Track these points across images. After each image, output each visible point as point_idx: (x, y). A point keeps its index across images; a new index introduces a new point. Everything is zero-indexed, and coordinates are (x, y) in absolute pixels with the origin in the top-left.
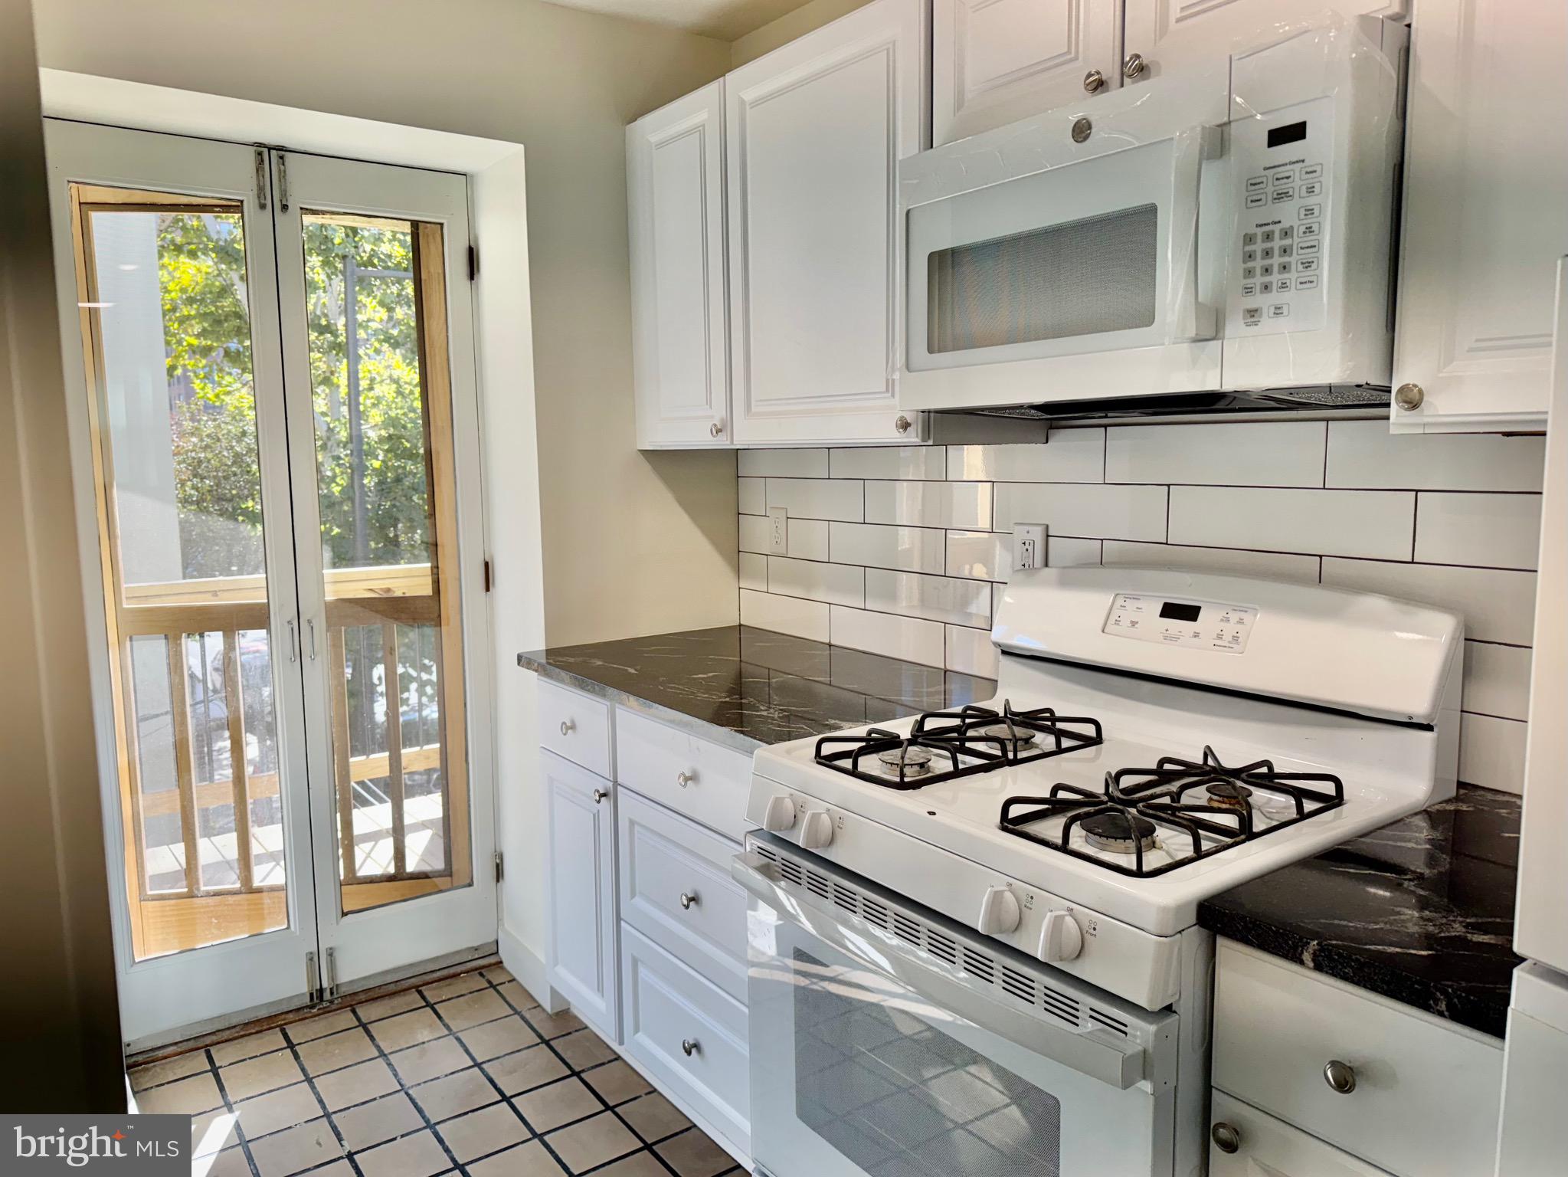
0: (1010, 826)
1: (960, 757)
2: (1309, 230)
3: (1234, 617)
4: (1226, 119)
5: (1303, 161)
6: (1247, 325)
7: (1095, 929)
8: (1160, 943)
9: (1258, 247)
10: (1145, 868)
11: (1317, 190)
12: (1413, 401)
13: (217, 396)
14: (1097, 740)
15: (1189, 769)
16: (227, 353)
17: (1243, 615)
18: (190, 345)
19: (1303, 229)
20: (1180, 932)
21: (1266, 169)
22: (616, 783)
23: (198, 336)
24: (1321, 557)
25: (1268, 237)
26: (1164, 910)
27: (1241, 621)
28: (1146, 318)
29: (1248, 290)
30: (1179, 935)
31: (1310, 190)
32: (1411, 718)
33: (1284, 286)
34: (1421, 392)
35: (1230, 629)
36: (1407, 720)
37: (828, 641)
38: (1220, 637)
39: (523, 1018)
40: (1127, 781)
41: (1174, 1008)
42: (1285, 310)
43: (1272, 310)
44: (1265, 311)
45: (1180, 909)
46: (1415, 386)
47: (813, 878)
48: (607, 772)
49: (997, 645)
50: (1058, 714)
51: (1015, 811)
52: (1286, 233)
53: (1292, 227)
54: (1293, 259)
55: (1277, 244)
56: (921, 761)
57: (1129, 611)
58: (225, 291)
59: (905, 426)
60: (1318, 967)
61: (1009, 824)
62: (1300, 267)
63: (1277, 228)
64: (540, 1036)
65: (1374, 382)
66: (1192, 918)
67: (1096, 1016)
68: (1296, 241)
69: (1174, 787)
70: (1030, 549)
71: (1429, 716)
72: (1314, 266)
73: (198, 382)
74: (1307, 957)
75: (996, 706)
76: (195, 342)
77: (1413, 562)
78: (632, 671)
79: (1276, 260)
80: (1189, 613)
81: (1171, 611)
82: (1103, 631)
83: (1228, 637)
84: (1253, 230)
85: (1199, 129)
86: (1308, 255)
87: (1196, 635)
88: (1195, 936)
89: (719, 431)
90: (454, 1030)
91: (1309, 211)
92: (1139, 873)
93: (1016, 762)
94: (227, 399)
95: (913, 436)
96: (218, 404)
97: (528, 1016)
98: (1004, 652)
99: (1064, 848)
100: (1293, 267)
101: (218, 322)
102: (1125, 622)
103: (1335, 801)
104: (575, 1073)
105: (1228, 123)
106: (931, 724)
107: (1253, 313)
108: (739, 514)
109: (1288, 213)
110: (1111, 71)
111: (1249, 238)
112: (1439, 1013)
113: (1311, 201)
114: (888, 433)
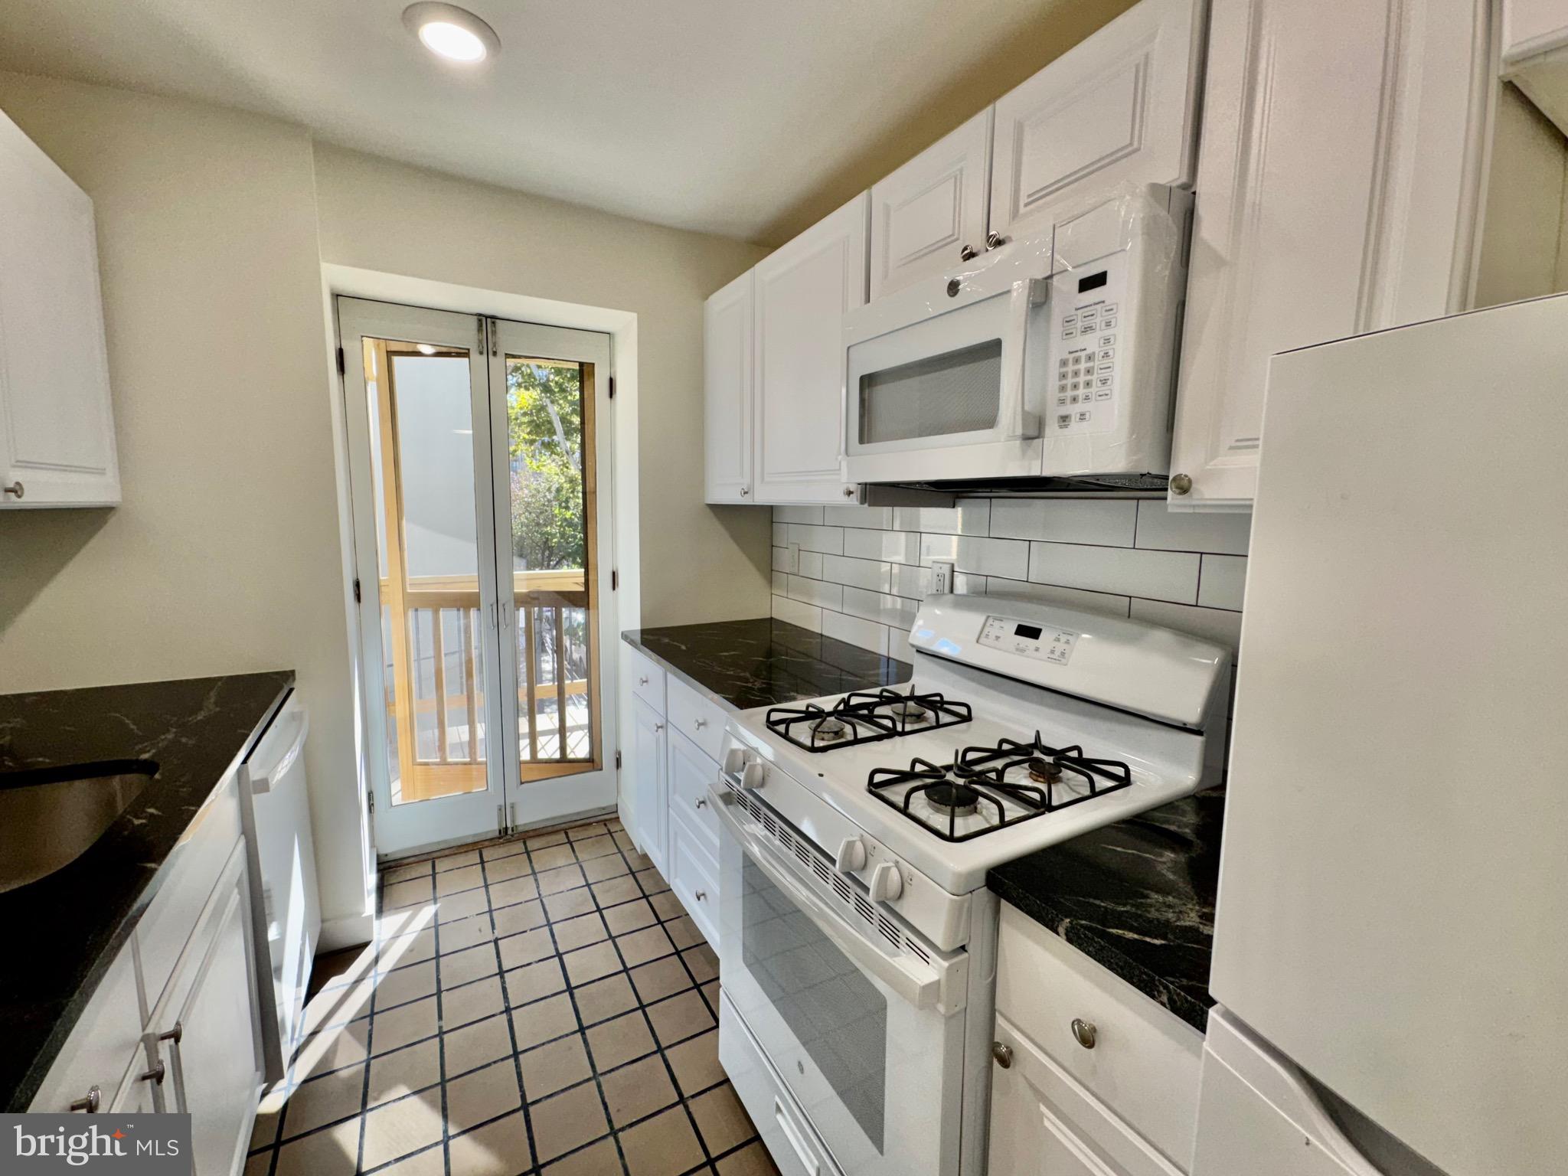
0: (873, 789)
2: (1106, 355)
3: (1063, 638)
4: (1049, 273)
5: (1103, 302)
6: (1061, 427)
7: (911, 880)
8: (955, 901)
9: (1070, 368)
10: (958, 833)
11: (1113, 324)
12: (1184, 489)
13: (538, 467)
14: (967, 718)
15: (1018, 749)
16: (543, 443)
17: (1069, 637)
18: (524, 438)
19: (1102, 354)
20: (971, 892)
21: (1077, 309)
22: (667, 721)
23: (528, 434)
24: (1130, 597)
25: (1077, 361)
26: (959, 875)
27: (1067, 642)
28: (990, 422)
29: (1062, 402)
30: (970, 895)
31: (1108, 324)
32: (1185, 724)
33: (1087, 398)
34: (1190, 481)
35: (1060, 647)
36: (1182, 725)
37: (820, 632)
38: (1052, 652)
39: (623, 856)
40: (971, 756)
41: (966, 948)
42: (1087, 416)
43: (1078, 415)
44: (1073, 418)
45: (971, 875)
46: (1186, 476)
47: (753, 806)
48: (662, 712)
49: (913, 646)
50: (946, 699)
51: (878, 778)
52: (1090, 358)
53: (1094, 353)
54: (1094, 378)
55: (1083, 366)
56: (836, 730)
57: (995, 628)
58: (543, 408)
59: (850, 492)
60: (1070, 940)
61: (874, 788)
62: (1099, 384)
63: (1083, 354)
64: (630, 869)
65: (1154, 472)
66: (982, 880)
67: (913, 947)
68: (1097, 363)
69: (999, 764)
70: (942, 579)
71: (1199, 725)
72: (1109, 382)
73: (528, 459)
74: (1061, 930)
75: (903, 690)
76: (527, 437)
77: (1196, 606)
78: (684, 647)
79: (1082, 379)
80: (1032, 633)
81: (1025, 631)
82: (977, 642)
83: (1057, 653)
84: (1066, 356)
85: (1028, 280)
86: (1105, 374)
87: (1037, 649)
88: (984, 895)
89: (745, 493)
90: (580, 860)
91: (1107, 341)
92: (951, 838)
93: (903, 733)
94: (543, 469)
95: (854, 500)
96: (538, 472)
97: (626, 855)
98: (918, 651)
99: (904, 811)
100: (1094, 383)
101: (538, 426)
102: (992, 636)
103: (1124, 781)
104: (645, 897)
105: (1051, 277)
106: (854, 701)
107: (1064, 419)
108: (772, 546)
109: (1091, 343)
110: (977, 242)
111: (1064, 363)
112: (1163, 1004)
113: (1108, 332)
114: (839, 498)
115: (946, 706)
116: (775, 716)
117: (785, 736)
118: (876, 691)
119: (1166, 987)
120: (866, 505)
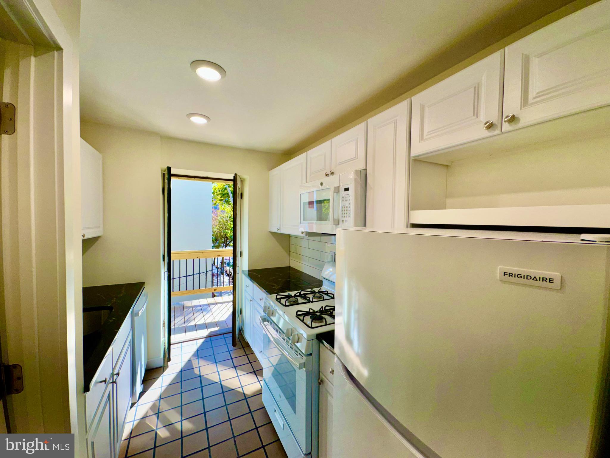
0: (296, 316)
2: (350, 207)
4: (339, 185)
5: (349, 195)
6: (342, 223)
7: (300, 338)
8: (308, 342)
9: (344, 209)
10: (313, 326)
11: (350, 200)
13: (224, 209)
16: (225, 201)
18: (219, 199)
20: (312, 340)
21: (344, 195)
22: (253, 298)
23: (220, 197)
28: (327, 219)
29: (342, 217)
30: (312, 341)
33: (347, 217)
37: (302, 271)
39: (241, 342)
40: (327, 308)
41: (312, 354)
42: (347, 221)
43: (345, 221)
45: (312, 335)
48: (252, 296)
49: (324, 277)
50: (328, 292)
51: (299, 313)
52: (347, 207)
54: (348, 212)
55: (346, 209)
58: (225, 189)
59: (302, 233)
62: (349, 214)
63: (345, 206)
64: (242, 347)
66: (315, 337)
67: (300, 355)
68: (348, 209)
70: (332, 257)
73: (220, 206)
75: (318, 290)
76: (220, 198)
78: (259, 276)
79: (346, 212)
85: (334, 186)
88: (315, 341)
89: (279, 230)
91: (350, 204)
92: (311, 327)
93: (312, 302)
94: (225, 209)
95: (304, 235)
96: (224, 210)
97: (242, 342)
99: (303, 321)
101: (224, 195)
104: (246, 355)
105: (339, 186)
106: (303, 293)
107: (343, 221)
108: (290, 244)
109: (347, 203)
110: (329, 173)
111: (342, 207)
113: (350, 202)
114: (300, 234)
115: (329, 294)
116: (278, 297)
117: (280, 302)
118: (310, 290)
120: (307, 236)
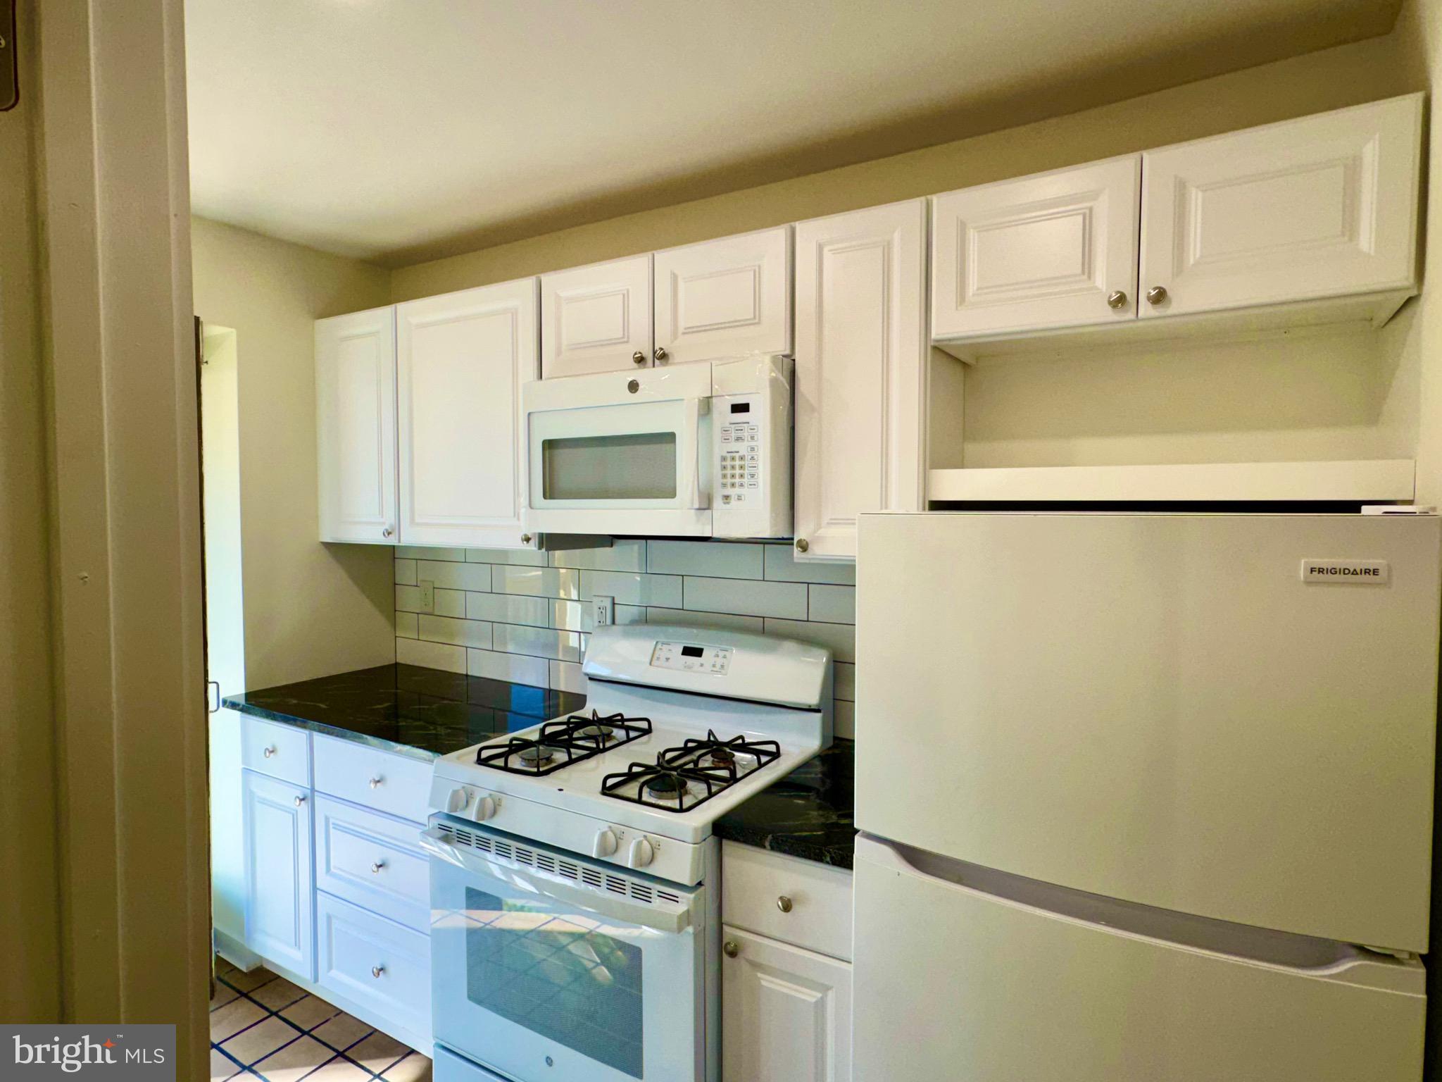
0: (608, 792)
1: (573, 750)
2: (752, 458)
3: (721, 654)
4: (710, 395)
5: (748, 423)
6: (725, 503)
7: (659, 845)
8: (695, 848)
9: (728, 463)
10: (685, 806)
11: (756, 438)
12: (804, 547)
14: (648, 731)
15: (701, 745)
17: (725, 653)
19: (750, 457)
20: (705, 840)
21: (731, 424)
22: (313, 790)
24: (764, 618)
25: (733, 459)
26: (696, 829)
27: (725, 657)
28: (672, 494)
29: (724, 485)
30: (704, 842)
31: (752, 438)
32: (810, 706)
33: (742, 485)
34: (807, 543)
35: (719, 661)
36: (807, 707)
37: (465, 673)
38: (714, 666)
40: (669, 756)
41: (702, 883)
42: (743, 498)
43: (736, 497)
44: (733, 497)
45: (704, 827)
46: (804, 540)
48: (306, 782)
49: (587, 674)
50: (626, 717)
51: (610, 782)
52: (742, 458)
53: (744, 456)
54: (746, 472)
55: (737, 463)
56: (547, 756)
57: (664, 652)
59: (528, 540)
60: (772, 849)
61: (607, 791)
62: (749, 477)
63: (737, 455)
65: (785, 536)
66: (709, 831)
67: (662, 895)
68: (747, 463)
69: (694, 756)
70: (604, 611)
71: (819, 705)
72: (756, 477)
74: (767, 844)
75: (586, 713)
77: (808, 621)
78: (323, 706)
79: (737, 472)
80: (697, 652)
81: (688, 651)
82: (650, 664)
83: (718, 666)
84: (725, 454)
85: (697, 400)
86: (752, 471)
87: (702, 665)
88: (712, 840)
89: (389, 533)
91: (753, 449)
92: (681, 810)
93: (605, 750)
95: (531, 546)
98: (591, 679)
99: (639, 801)
100: (746, 476)
102: (663, 659)
103: (775, 755)
104: (274, 1013)
105: (711, 397)
106: (549, 730)
107: (727, 497)
108: (395, 584)
109: (742, 448)
110: (648, 354)
111: (724, 459)
112: (828, 863)
113: (753, 444)
114: (516, 544)
116: (485, 754)
117: (506, 768)
118: (564, 718)
119: (829, 852)
120: (544, 550)
